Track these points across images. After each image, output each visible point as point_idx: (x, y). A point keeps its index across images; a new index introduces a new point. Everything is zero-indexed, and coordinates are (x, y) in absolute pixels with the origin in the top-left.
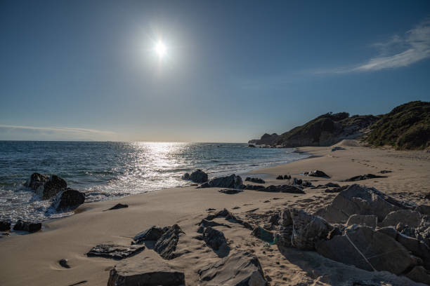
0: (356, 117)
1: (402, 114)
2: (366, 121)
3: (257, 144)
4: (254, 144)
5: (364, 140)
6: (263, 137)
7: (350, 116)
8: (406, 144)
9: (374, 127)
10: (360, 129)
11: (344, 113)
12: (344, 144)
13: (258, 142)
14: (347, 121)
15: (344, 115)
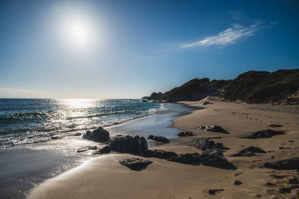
0: (214, 81)
1: (245, 79)
2: (221, 83)
3: (148, 100)
4: (146, 100)
5: (221, 96)
6: (152, 95)
7: (210, 80)
8: (255, 99)
9: (227, 88)
10: (217, 89)
11: (206, 78)
12: (208, 99)
13: (149, 98)
14: (209, 84)
15: (207, 80)
